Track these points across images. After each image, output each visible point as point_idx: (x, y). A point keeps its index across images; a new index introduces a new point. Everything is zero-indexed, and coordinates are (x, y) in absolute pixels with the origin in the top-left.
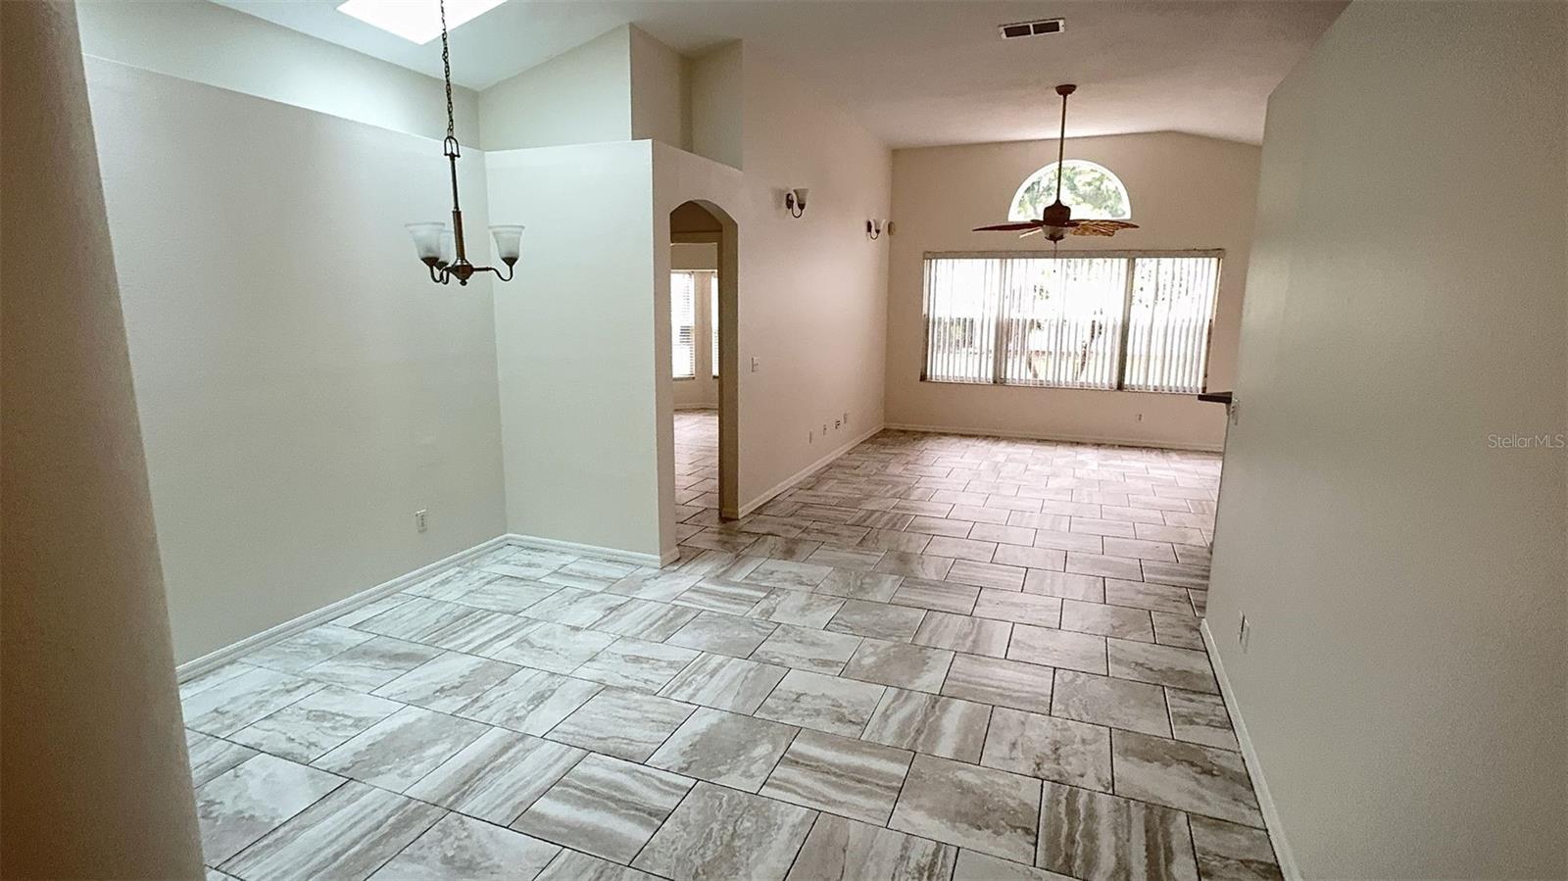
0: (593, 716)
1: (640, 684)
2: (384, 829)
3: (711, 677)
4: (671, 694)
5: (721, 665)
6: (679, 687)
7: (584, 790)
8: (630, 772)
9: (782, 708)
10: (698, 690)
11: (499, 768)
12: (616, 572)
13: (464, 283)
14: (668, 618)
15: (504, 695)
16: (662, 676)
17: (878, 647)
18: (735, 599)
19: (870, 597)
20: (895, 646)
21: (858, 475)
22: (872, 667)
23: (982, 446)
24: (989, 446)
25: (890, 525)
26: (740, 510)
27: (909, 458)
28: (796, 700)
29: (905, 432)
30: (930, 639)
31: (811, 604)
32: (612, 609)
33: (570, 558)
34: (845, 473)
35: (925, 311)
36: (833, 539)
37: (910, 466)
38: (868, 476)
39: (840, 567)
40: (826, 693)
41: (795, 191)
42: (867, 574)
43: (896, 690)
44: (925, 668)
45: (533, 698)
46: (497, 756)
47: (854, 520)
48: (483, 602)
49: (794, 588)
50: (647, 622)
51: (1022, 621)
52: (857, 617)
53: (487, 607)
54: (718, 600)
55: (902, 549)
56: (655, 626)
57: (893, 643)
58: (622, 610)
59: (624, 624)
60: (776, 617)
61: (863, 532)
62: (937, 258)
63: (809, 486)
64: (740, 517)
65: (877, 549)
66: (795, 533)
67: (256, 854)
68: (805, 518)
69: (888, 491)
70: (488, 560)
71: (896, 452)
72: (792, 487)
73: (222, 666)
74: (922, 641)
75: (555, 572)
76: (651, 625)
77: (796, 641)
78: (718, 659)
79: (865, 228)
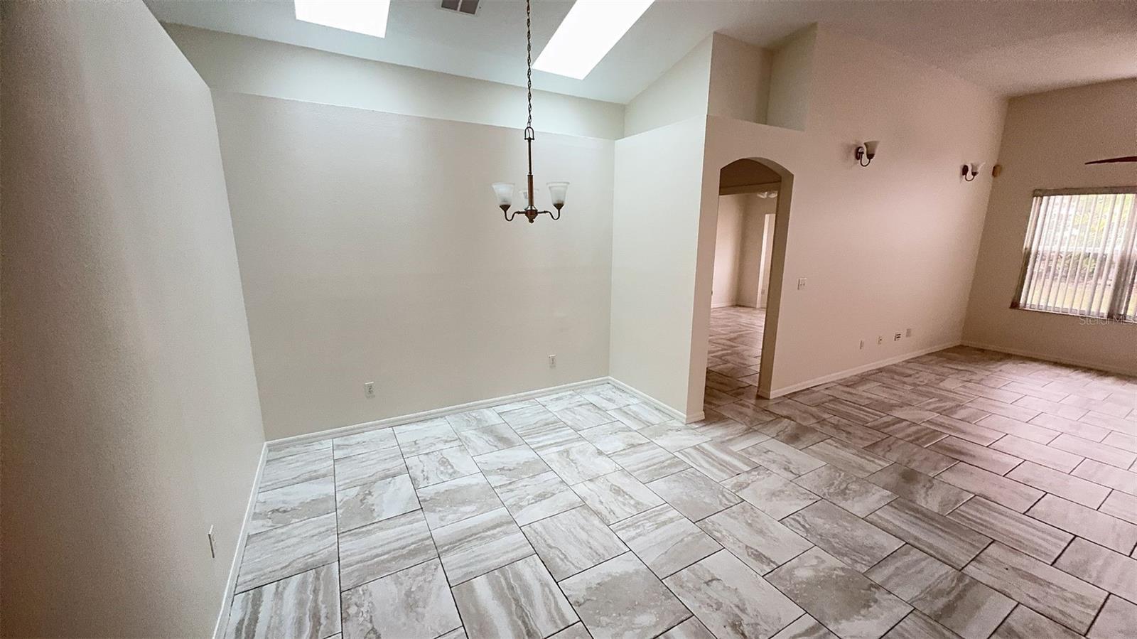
0: (559, 525)
1: (605, 512)
2: (405, 551)
3: (657, 528)
4: (620, 530)
5: (671, 520)
6: (628, 526)
7: (509, 584)
8: (544, 585)
9: (690, 585)
10: (640, 535)
11: (483, 538)
12: (655, 418)
13: (531, 221)
14: (662, 465)
15: (526, 486)
16: (622, 511)
17: (823, 562)
18: (723, 465)
19: (847, 505)
20: (842, 569)
21: (905, 383)
22: (802, 582)
23: (1079, 378)
24: (1088, 380)
25: (913, 438)
26: (771, 392)
27: (974, 377)
28: (707, 583)
29: (983, 350)
30: (889, 578)
31: (783, 492)
32: (633, 446)
33: (635, 401)
34: (893, 379)
35: (1026, 244)
36: (843, 436)
37: (969, 385)
38: (915, 385)
39: (833, 465)
40: (740, 590)
41: (865, 144)
42: (858, 480)
43: (812, 622)
44: (863, 612)
45: (539, 495)
46: (489, 529)
47: (876, 423)
48: (568, 418)
49: (779, 472)
50: (647, 464)
51: (1033, 604)
52: (820, 521)
53: (566, 421)
54: (708, 462)
55: (913, 466)
56: (650, 468)
57: (843, 565)
58: (639, 448)
59: (631, 461)
60: (744, 494)
61: (878, 436)
62: (1049, 195)
63: (849, 384)
64: (771, 398)
65: (884, 458)
66: (811, 422)
67: (356, 534)
68: (826, 410)
69: (929, 404)
70: (591, 390)
71: (959, 368)
72: (833, 382)
73: (437, 418)
74: (877, 578)
75: (620, 409)
76: (648, 467)
77: (747, 523)
78: (673, 513)
79: (959, 171)
